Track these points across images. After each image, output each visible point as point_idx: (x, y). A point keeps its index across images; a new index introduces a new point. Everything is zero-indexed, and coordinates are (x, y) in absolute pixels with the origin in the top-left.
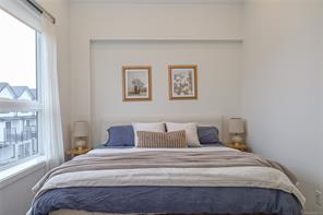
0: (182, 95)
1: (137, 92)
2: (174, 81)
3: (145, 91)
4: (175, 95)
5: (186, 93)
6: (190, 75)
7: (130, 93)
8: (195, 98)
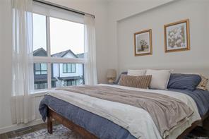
0: (176, 47)
1: (143, 49)
2: (168, 37)
3: (148, 47)
4: (169, 48)
5: (178, 46)
6: (182, 29)
7: (139, 51)
8: (187, 49)
